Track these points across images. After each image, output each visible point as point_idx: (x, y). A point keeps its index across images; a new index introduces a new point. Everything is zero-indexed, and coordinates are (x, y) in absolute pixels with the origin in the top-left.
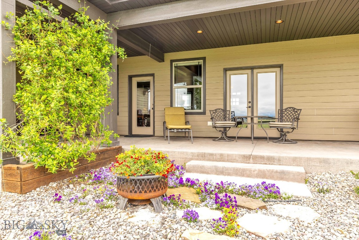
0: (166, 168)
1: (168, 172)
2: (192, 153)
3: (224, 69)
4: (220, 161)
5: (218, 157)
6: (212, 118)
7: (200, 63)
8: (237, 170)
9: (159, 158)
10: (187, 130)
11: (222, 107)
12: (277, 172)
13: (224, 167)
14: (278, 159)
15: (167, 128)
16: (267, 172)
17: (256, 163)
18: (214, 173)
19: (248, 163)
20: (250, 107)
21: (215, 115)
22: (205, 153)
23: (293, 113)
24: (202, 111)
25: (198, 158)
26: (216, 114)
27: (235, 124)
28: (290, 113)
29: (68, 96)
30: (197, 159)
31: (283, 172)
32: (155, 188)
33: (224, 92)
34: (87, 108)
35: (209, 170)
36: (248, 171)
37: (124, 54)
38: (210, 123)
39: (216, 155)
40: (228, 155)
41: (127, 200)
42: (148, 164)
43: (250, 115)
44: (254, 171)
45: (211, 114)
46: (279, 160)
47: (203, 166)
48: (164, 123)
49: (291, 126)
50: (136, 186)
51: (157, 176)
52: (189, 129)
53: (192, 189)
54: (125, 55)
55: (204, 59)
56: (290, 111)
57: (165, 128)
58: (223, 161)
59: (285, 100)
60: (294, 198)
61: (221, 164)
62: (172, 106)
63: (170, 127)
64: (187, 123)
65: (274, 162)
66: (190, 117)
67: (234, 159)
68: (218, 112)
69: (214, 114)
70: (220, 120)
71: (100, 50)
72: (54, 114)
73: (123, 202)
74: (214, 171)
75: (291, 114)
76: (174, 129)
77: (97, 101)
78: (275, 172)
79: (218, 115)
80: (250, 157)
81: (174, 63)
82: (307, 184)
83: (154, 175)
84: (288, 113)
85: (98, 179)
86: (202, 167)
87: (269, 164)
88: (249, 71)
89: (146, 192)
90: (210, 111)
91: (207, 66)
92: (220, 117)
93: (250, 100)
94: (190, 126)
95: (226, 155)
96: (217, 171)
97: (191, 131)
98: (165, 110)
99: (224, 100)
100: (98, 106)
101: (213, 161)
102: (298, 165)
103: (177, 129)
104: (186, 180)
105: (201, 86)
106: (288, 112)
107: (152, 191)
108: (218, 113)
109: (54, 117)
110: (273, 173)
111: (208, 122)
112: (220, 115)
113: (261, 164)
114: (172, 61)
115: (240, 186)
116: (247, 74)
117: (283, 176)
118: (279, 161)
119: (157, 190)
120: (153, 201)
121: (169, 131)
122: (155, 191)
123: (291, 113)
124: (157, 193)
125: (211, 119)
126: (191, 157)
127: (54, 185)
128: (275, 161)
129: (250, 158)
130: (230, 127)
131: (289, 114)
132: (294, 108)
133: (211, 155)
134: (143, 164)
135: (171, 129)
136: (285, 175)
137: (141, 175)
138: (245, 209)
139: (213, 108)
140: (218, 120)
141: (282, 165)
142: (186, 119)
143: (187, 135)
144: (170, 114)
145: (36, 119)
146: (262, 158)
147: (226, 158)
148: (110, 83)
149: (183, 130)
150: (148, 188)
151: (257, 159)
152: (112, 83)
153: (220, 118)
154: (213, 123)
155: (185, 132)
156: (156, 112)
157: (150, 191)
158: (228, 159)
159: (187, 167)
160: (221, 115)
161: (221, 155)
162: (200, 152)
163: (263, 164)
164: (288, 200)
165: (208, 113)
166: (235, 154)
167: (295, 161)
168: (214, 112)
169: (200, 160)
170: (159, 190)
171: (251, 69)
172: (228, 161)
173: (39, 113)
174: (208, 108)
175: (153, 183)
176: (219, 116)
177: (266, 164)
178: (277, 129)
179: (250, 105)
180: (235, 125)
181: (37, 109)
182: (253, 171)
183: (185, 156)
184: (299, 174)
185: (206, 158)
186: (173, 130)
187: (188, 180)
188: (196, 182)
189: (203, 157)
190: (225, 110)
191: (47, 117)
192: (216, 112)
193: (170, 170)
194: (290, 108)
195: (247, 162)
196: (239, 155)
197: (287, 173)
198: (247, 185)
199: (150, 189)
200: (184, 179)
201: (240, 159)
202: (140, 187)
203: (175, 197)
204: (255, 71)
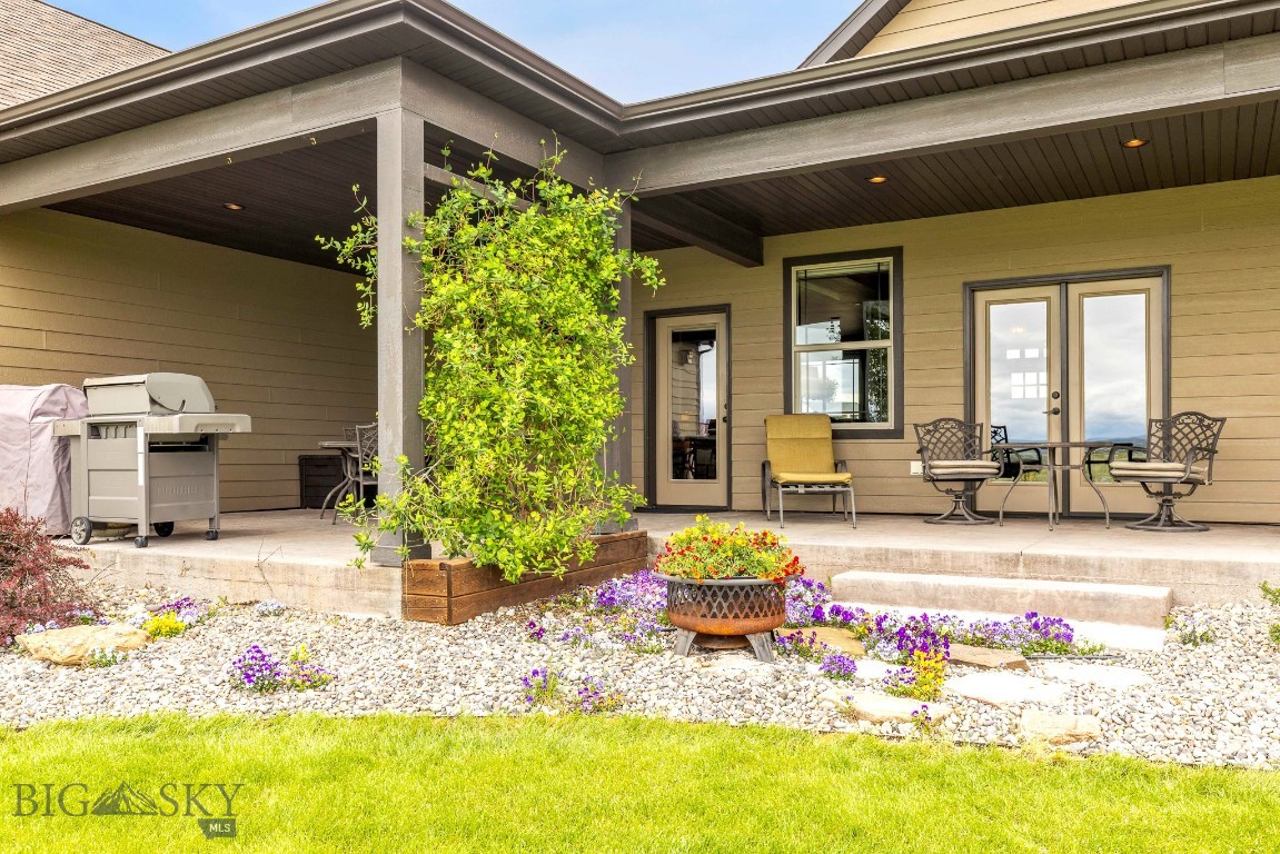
0: (783, 565)
1: (788, 574)
2: (850, 550)
3: (965, 284)
4: (930, 573)
5: (926, 559)
6: (920, 451)
7: (882, 268)
8: (975, 592)
9: (765, 544)
10: (838, 488)
11: (960, 415)
12: (1085, 598)
13: (940, 585)
14: (1096, 564)
15: (774, 483)
16: (1059, 599)
17: (1036, 578)
18: (910, 603)
19: (1013, 577)
20: (1056, 412)
21: (934, 440)
22: (887, 550)
23: (1198, 431)
24: (890, 425)
25: (867, 564)
26: (937, 435)
27: (999, 469)
28: (1187, 430)
29: (532, 399)
30: (866, 568)
31: (1102, 599)
32: (757, 610)
33: (965, 364)
34: (573, 427)
35: (899, 593)
36: (1006, 597)
37: (656, 275)
38: (916, 467)
39: (918, 554)
40: (955, 556)
41: (692, 636)
42: (739, 555)
43: (1056, 438)
44: (1022, 596)
45: (919, 437)
46: (1101, 568)
47: (881, 584)
48: (764, 466)
49: (1181, 474)
50: (715, 601)
51: (762, 580)
52: (845, 485)
53: (845, 631)
54: (659, 277)
55: (897, 253)
56: (1187, 424)
57: (768, 483)
58: (940, 572)
59: (1177, 388)
60: (1107, 652)
61: (930, 580)
62: (790, 413)
63: (785, 477)
64: (838, 465)
65: (1086, 574)
66: (850, 448)
67: (971, 567)
68: (942, 431)
69: (928, 437)
70: (951, 456)
71: (593, 265)
72: (505, 443)
73: (684, 639)
74: (910, 596)
75: (1192, 436)
76: (796, 484)
77: (596, 410)
78: (1081, 598)
79: (944, 439)
80: (1018, 560)
81: (794, 269)
82: (1169, 630)
83: (756, 578)
84: (1180, 430)
85: (608, 605)
86: (878, 586)
87: (1073, 580)
88: (1053, 292)
89: (736, 616)
90: (916, 426)
91: (906, 276)
92: (950, 445)
93: (1057, 388)
94: (849, 475)
95: (949, 556)
96: (919, 597)
97: (851, 489)
98: (768, 422)
99: (965, 390)
100: (600, 423)
101: (912, 571)
102: (1154, 584)
103: (808, 485)
104: (832, 611)
105: (888, 343)
106: (1180, 427)
107: (752, 616)
108: (943, 434)
109: (505, 450)
110: (1076, 601)
111: (912, 463)
112: (949, 439)
113: (1050, 579)
114: (788, 263)
115: (971, 626)
116: (1047, 299)
117: (1102, 609)
118: (1101, 570)
119: (761, 615)
120: (753, 640)
121: (781, 490)
122: (757, 615)
123: (1193, 431)
124: (762, 622)
125: (918, 452)
126: (847, 561)
127: (511, 612)
128: (1091, 571)
129: (1016, 564)
130: (982, 480)
131: (1186, 436)
132: (1199, 414)
133: (906, 554)
134: (730, 553)
135: (785, 485)
136: (1110, 606)
137: (727, 578)
138: (972, 668)
139: (928, 416)
140: (942, 456)
141: (1111, 582)
142: (835, 452)
143: (839, 507)
144: (785, 436)
145: (470, 455)
146: (1052, 562)
147: (950, 564)
148: (628, 360)
149: (827, 488)
150: (741, 608)
151: (1038, 566)
152: (633, 358)
153: (950, 449)
154: (924, 467)
155: (834, 494)
156: (734, 431)
157: (747, 616)
158: (953, 567)
159: (835, 585)
160: (954, 439)
161: (935, 555)
162: (873, 546)
163: (1056, 579)
164: (1091, 655)
165: (909, 430)
166: (975, 553)
167: (1147, 571)
168: (929, 432)
169: (875, 569)
170: (766, 615)
171: (1060, 284)
172: (954, 571)
173: (477, 443)
174: (911, 416)
175: (752, 598)
176: (945, 444)
177: (1063, 579)
178: (1143, 484)
179: (1056, 404)
180: (996, 471)
181: (472, 432)
182: (1019, 596)
183: (830, 560)
184: (1149, 602)
185: (892, 564)
186: (793, 489)
187: (836, 611)
188: (858, 615)
189: (881, 560)
190: (969, 424)
191: (489, 451)
192: (936, 430)
193: (790, 570)
194: (1188, 414)
195: (1010, 574)
196: (986, 555)
197: (1115, 600)
198: (989, 622)
199: (747, 610)
200: (826, 609)
201: (989, 567)
202: (725, 605)
203: (803, 637)
204: (1075, 290)
